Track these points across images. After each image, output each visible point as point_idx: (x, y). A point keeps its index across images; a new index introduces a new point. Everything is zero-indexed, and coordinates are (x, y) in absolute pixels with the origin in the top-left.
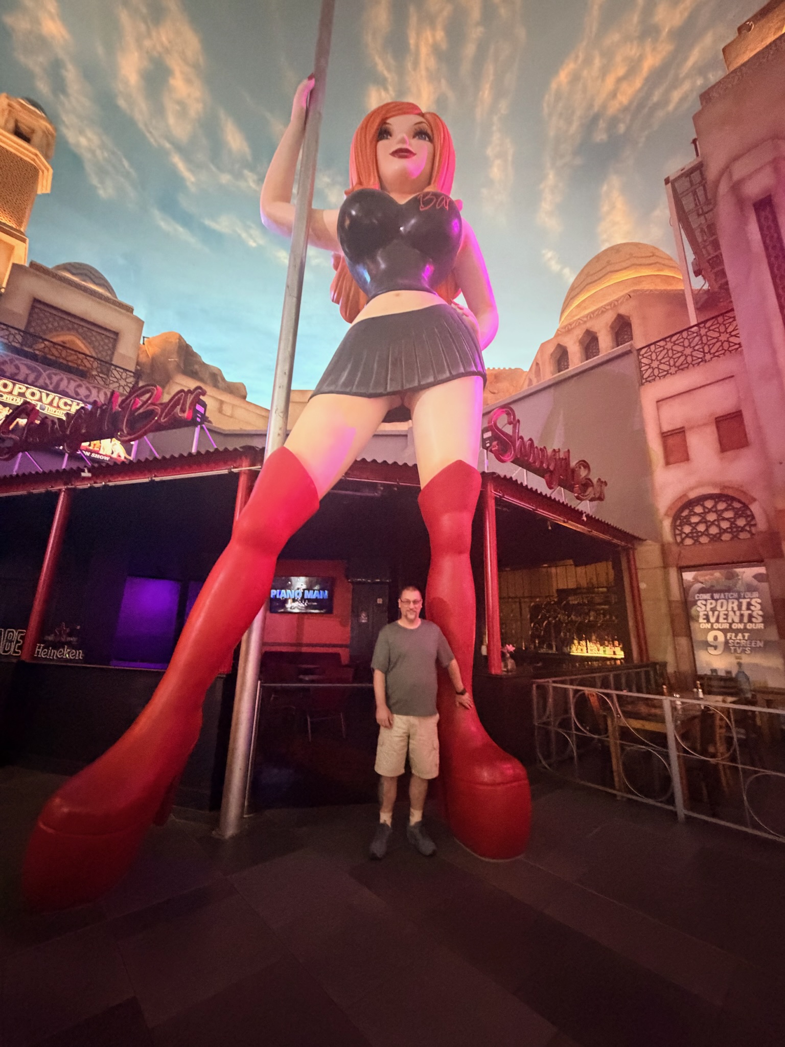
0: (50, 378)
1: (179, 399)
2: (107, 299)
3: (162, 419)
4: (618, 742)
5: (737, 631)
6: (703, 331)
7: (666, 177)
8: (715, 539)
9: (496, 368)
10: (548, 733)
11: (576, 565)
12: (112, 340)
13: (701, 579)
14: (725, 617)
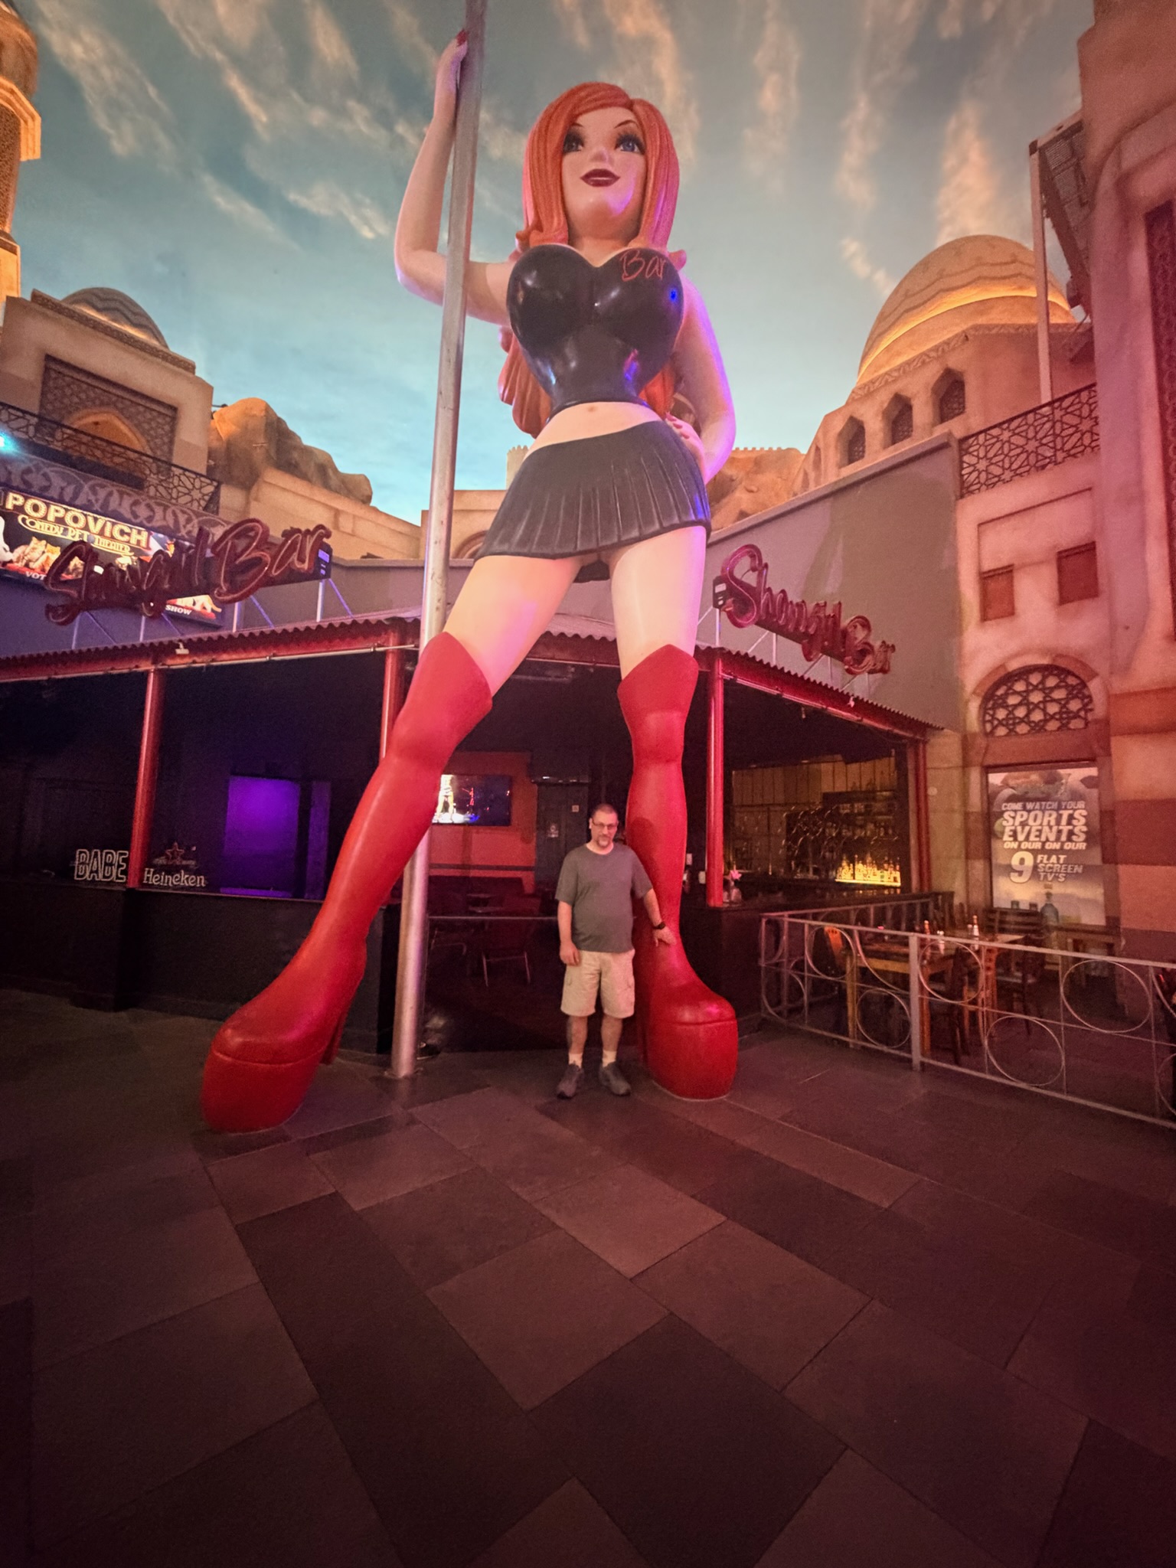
0: (95, 493)
1: (294, 543)
2: (154, 352)
3: (273, 571)
4: (856, 984)
5: (1050, 853)
6: (1058, 414)
7: (1031, 140)
8: (1038, 728)
9: (758, 449)
10: (778, 975)
11: (848, 761)
12: (168, 419)
13: (1012, 783)
14: (1038, 833)
